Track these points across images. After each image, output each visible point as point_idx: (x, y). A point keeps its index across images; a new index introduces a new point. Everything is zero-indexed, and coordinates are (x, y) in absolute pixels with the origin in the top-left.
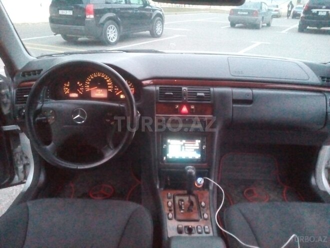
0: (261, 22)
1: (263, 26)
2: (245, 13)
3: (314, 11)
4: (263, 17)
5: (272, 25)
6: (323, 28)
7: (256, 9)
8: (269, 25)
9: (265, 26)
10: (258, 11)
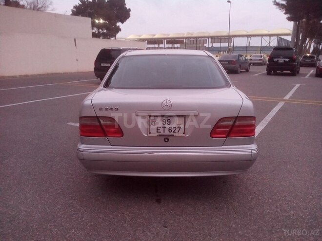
0: (239, 69)
1: (241, 72)
2: (225, 63)
3: (275, 60)
4: (240, 65)
5: (250, 70)
6: (284, 72)
7: (234, 60)
8: (247, 71)
9: (243, 72)
10: (236, 61)
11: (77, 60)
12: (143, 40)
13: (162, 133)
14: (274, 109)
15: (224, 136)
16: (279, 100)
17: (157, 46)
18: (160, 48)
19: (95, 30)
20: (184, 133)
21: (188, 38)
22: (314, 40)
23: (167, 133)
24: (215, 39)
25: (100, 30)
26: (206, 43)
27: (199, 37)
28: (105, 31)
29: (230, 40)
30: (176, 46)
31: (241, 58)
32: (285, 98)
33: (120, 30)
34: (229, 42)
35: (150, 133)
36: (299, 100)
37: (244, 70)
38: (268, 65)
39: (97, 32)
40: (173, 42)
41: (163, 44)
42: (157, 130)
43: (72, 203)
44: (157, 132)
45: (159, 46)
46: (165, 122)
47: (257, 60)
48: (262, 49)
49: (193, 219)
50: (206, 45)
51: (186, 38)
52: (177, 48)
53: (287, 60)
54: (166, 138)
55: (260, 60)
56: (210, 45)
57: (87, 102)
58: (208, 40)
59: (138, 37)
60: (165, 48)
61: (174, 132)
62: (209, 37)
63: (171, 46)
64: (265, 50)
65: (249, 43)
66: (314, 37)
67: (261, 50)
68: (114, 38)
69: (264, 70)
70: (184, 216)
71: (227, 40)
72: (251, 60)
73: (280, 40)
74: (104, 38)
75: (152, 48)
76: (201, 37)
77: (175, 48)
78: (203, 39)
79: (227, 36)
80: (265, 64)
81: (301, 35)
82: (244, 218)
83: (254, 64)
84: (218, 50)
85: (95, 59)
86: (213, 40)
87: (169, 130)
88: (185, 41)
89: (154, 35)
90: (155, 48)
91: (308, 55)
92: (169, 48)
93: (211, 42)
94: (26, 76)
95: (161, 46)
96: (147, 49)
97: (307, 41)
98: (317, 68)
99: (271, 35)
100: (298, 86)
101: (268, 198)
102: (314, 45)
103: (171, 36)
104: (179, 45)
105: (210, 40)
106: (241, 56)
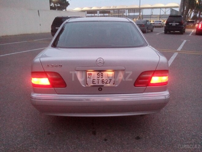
0: (147, 30)
1: (148, 32)
3: (170, 24)
4: (147, 27)
5: (154, 31)
8: (152, 31)
9: (150, 32)
10: (145, 24)
11: (40, 25)
12: (84, 11)
13: (97, 84)
14: (172, 58)
15: (145, 85)
16: (174, 51)
17: (93, 15)
18: (95, 16)
19: (52, 5)
20: (114, 84)
21: (113, 10)
22: (194, 10)
23: (100, 84)
24: (131, 10)
25: (56, 5)
26: (125, 13)
27: (120, 9)
28: (59, 5)
29: (140, 11)
30: (105, 15)
31: (148, 23)
32: (178, 50)
33: (69, 4)
34: (140, 12)
35: (87, 84)
36: (187, 51)
37: (150, 31)
38: (165, 27)
39: (53, 6)
40: (104, 12)
41: (97, 13)
42: (93, 81)
43: (29, 136)
44: (93, 83)
45: (94, 15)
46: (99, 75)
47: (157, 24)
48: (161, 16)
49: (120, 148)
50: (125, 14)
51: (112, 10)
52: (106, 16)
53: (178, 24)
54: (100, 88)
55: (159, 24)
56: (128, 15)
57: (37, 60)
58: (126, 10)
59: (81, 9)
60: (98, 17)
61: (106, 83)
62: (126, 9)
63: (102, 15)
64: (163, 18)
65: (152, 12)
66: (194, 8)
67: (160, 18)
68: (65, 10)
69: (162, 30)
70: (113, 146)
71: (138, 11)
72: (154, 24)
73: (172, 10)
74: (58, 10)
75: (90, 16)
76: (122, 9)
77: (105, 16)
78: (123, 10)
79: (138, 8)
80: (162, 27)
81: (186, 7)
82: (158, 146)
83: (156, 27)
84: (133, 17)
85: (51, 24)
86: (129, 11)
87: (102, 81)
88: (111, 12)
89: (91, 8)
90: (92, 16)
91: (190, 20)
92: (101, 16)
93: (128, 12)
94: (7, 36)
95: (96, 15)
96: (86, 17)
97: (189, 11)
98: (197, 29)
99: (166, 8)
100: (185, 41)
101: (174, 128)
102: (194, 14)
103: (103, 8)
104: (107, 14)
105: (127, 10)
106: (147, 21)
